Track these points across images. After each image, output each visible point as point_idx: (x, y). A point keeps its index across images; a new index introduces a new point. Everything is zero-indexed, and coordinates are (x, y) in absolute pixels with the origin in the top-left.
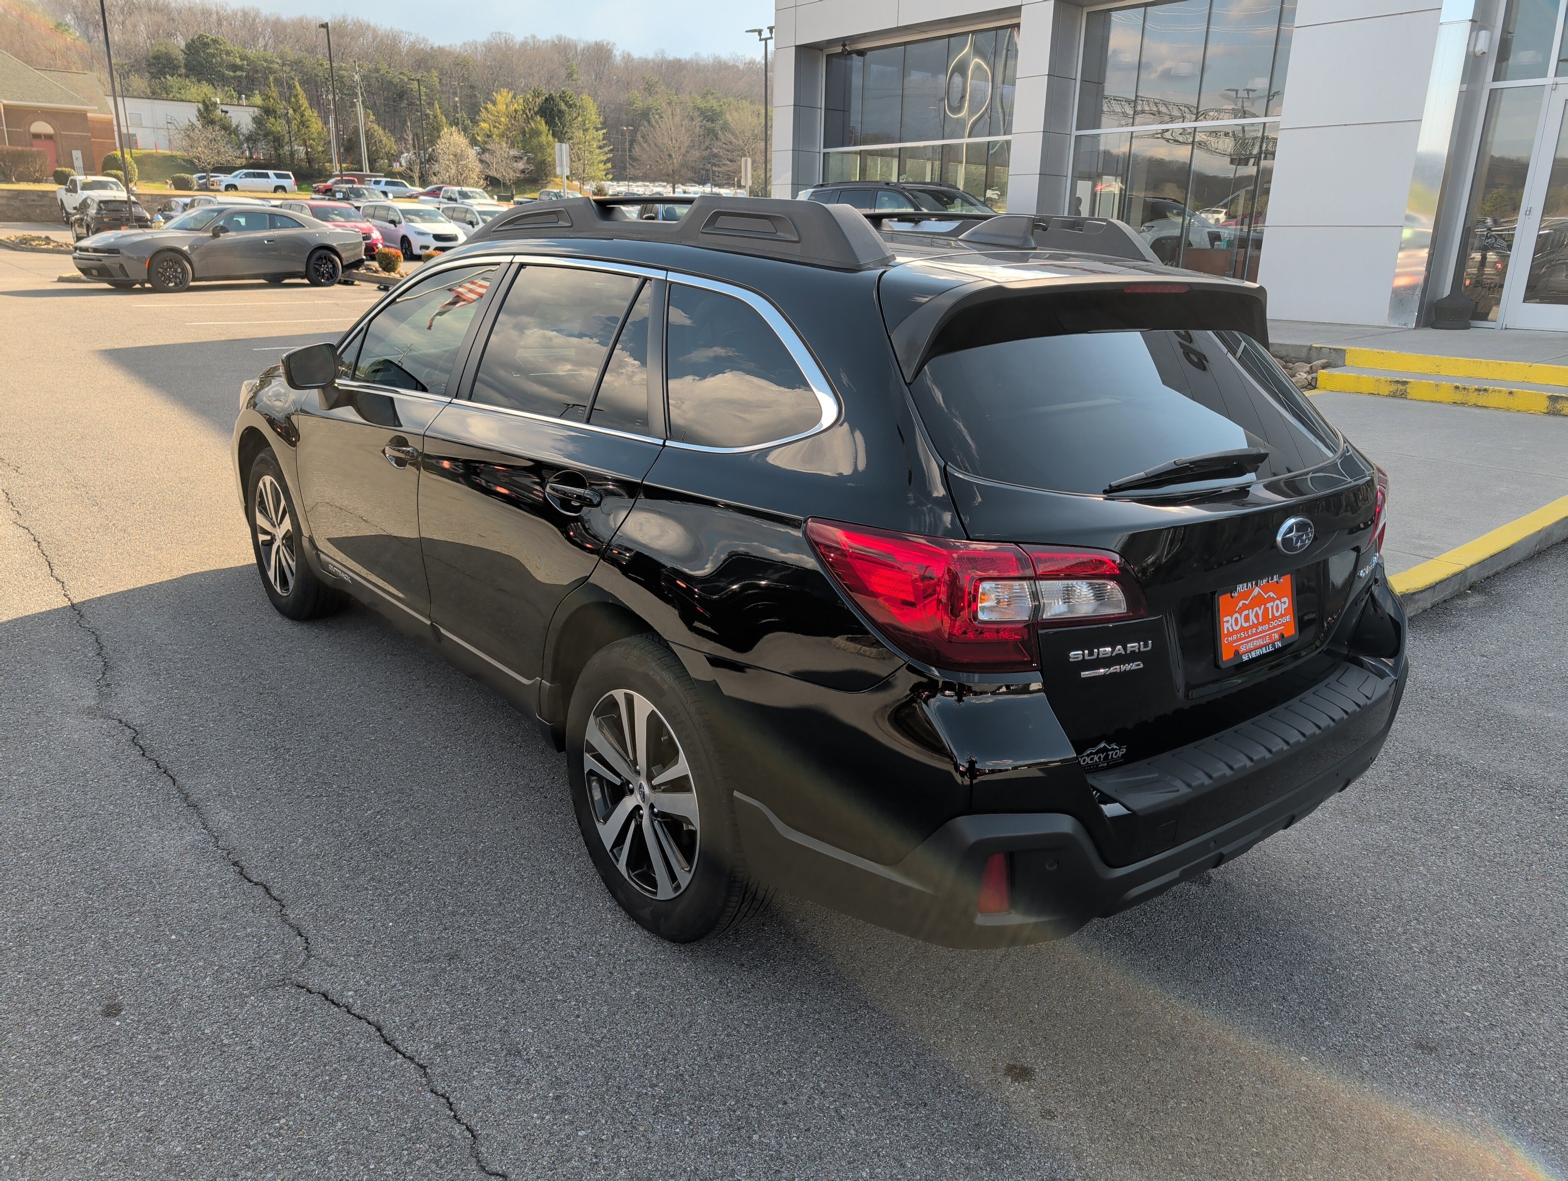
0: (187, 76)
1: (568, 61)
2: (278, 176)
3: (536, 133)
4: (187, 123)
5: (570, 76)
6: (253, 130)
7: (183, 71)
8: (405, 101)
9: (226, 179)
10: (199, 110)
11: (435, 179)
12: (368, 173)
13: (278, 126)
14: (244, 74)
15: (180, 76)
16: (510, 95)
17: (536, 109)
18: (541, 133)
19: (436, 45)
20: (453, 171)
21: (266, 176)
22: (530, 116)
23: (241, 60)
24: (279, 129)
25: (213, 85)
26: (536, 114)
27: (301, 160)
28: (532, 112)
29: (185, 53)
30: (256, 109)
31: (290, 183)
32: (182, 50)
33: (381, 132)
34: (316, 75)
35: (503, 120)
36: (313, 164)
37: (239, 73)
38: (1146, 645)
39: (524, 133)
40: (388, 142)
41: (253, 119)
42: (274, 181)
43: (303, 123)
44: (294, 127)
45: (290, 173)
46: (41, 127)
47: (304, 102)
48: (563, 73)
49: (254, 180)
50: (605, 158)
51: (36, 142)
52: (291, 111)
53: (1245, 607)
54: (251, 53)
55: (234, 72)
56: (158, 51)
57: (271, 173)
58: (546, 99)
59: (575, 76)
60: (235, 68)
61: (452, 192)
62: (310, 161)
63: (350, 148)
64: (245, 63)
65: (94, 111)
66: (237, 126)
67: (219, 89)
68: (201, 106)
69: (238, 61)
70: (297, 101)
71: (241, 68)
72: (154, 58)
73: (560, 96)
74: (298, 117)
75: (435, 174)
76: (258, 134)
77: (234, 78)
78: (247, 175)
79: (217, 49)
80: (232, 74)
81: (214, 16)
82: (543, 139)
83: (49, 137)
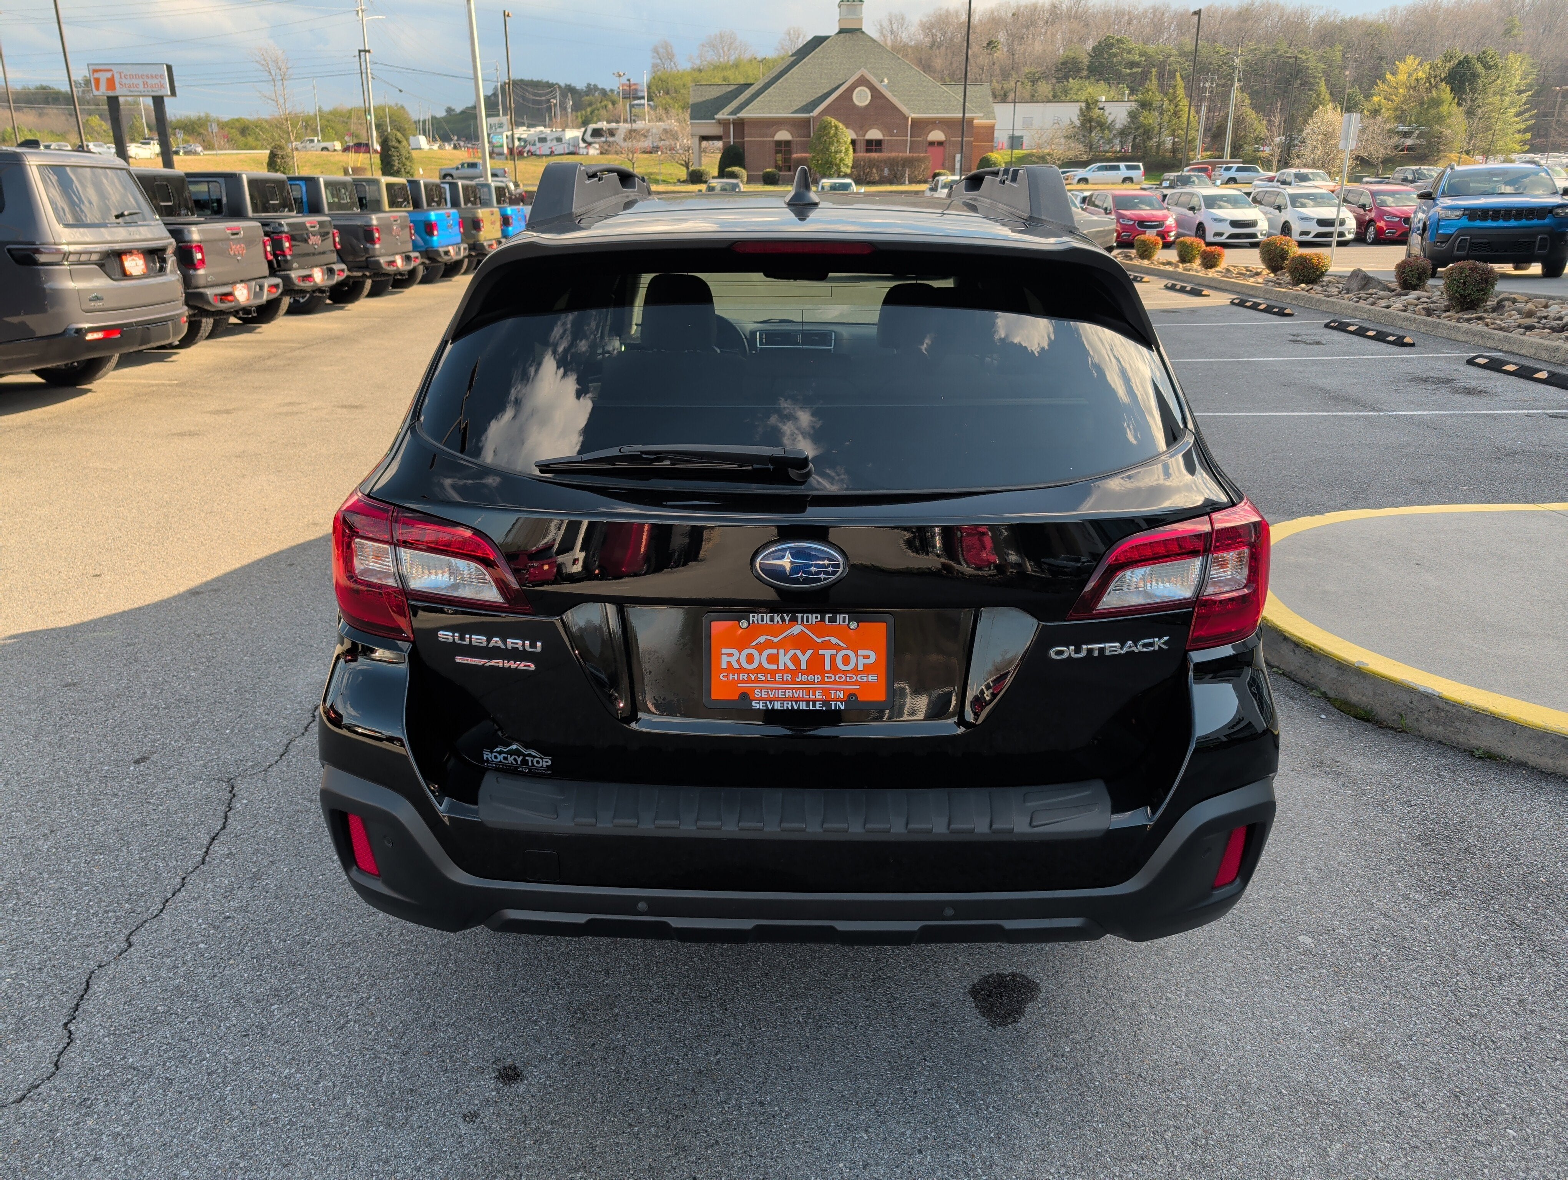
0: (1088, 78)
1: (1511, 14)
2: (1129, 168)
3: (1437, 103)
4: (1069, 122)
5: (1508, 32)
6: (1126, 123)
7: (1085, 73)
8: (1299, 81)
9: (1081, 173)
10: (1081, 109)
11: (1297, 161)
12: (1228, 159)
13: (1150, 119)
14: (1140, 70)
15: (1081, 78)
16: (1416, 62)
17: (1443, 76)
18: (1443, 102)
19: (1347, 17)
20: (1319, 152)
21: (1117, 168)
22: (1434, 83)
23: (1141, 56)
24: (1151, 121)
25: (1109, 83)
26: (1442, 80)
27: (1166, 151)
28: (1438, 79)
29: (1091, 56)
30: (1133, 103)
31: (1138, 174)
32: (1088, 54)
33: (1254, 116)
34: (1211, 63)
35: (1401, 91)
36: (1177, 154)
37: (1135, 70)
38: (533, 645)
39: (1421, 104)
40: (1258, 125)
41: (1129, 113)
42: (1124, 172)
43: (1176, 114)
44: (1166, 118)
45: (1141, 164)
46: (937, 135)
47: (1181, 92)
48: (1499, 30)
49: (1105, 173)
50: (1522, 126)
51: (931, 149)
52: (1166, 103)
53: (768, 645)
54: (1151, 48)
55: (1131, 69)
56: (1067, 56)
57: (1122, 165)
58: (1460, 63)
59: (1515, 32)
60: (1132, 64)
61: (1289, 174)
62: (1174, 151)
63: (1216, 135)
64: (1143, 59)
65: (981, 118)
66: (1113, 121)
67: (1113, 87)
68: (1083, 105)
69: (1137, 58)
70: (1175, 92)
71: (1138, 65)
72: (1062, 64)
73: (1479, 58)
74: (1172, 108)
75: (1298, 157)
76: (1130, 128)
77: (1130, 74)
78: (1100, 169)
79: (1119, 48)
80: (1128, 71)
81: (1127, 17)
82: (1444, 109)
83: (941, 143)
